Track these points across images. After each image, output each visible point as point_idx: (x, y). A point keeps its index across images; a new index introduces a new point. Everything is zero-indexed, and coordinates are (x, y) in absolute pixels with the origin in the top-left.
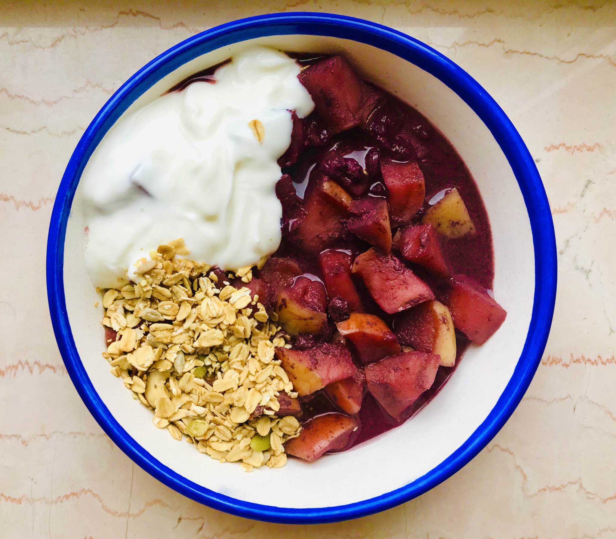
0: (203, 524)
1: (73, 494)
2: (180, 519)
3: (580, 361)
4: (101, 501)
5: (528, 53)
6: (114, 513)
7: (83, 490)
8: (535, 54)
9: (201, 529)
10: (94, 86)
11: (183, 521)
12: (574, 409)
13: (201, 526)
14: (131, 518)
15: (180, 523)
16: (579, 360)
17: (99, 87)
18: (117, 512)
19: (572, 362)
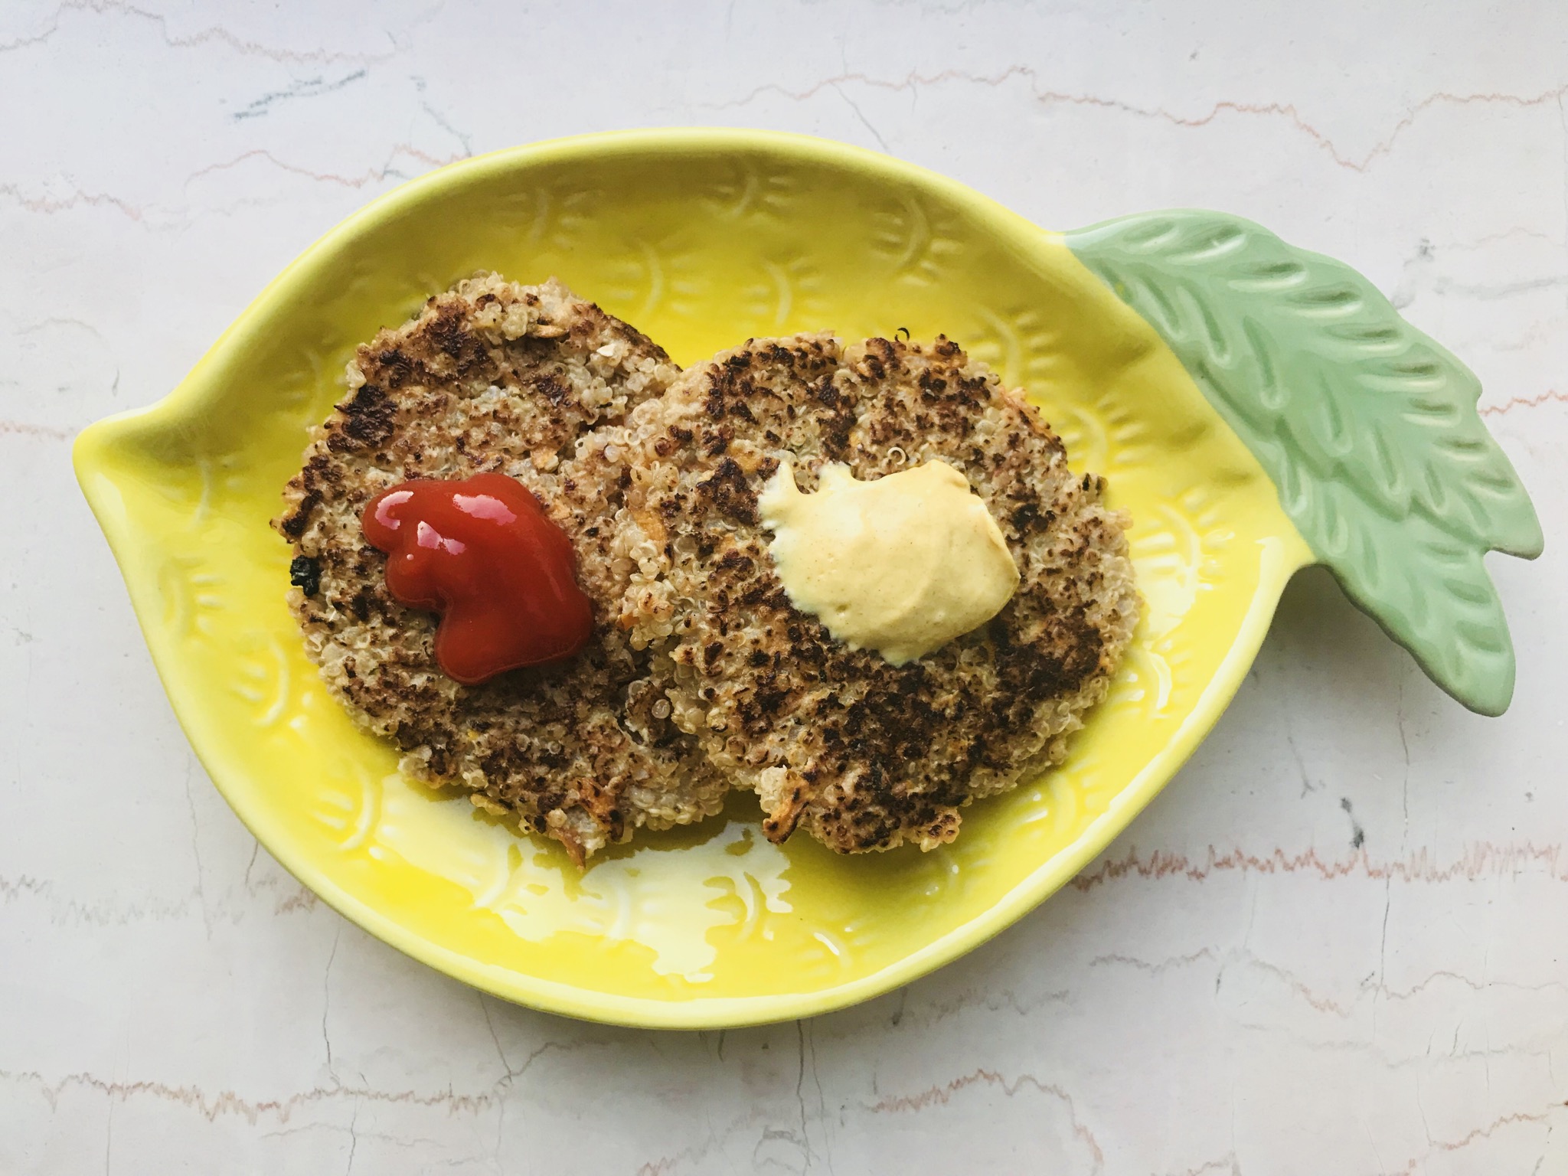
3: (1232, 862)
5: (1094, 101)
8: (1112, 103)
12: (1219, 981)
16: (1229, 859)
19: (1212, 866)
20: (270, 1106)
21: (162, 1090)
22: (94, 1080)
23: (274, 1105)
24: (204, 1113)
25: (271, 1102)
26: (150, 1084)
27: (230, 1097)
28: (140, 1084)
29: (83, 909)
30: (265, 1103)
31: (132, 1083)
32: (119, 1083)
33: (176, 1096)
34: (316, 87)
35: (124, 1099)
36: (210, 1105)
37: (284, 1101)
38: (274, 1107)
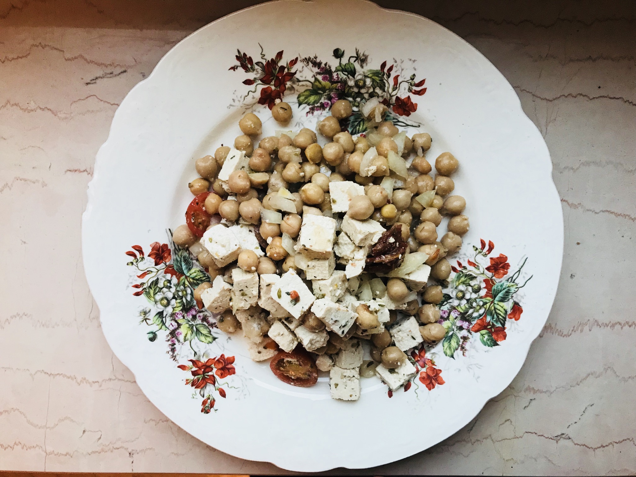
0: (101, 435)
1: (6, 411)
2: (84, 431)
4: (26, 417)
6: (36, 426)
7: (12, 409)
9: (100, 438)
10: (13, 105)
11: (86, 432)
13: (99, 437)
14: (48, 430)
15: (85, 434)
17: (17, 106)
18: (37, 425)
20: (96, 382)
21: (65, 376)
22: (45, 372)
23: (98, 382)
24: (77, 383)
25: (96, 381)
26: (62, 374)
27: (85, 379)
28: (58, 374)
29: (42, 323)
30: (95, 381)
31: (56, 373)
32: (53, 373)
33: (69, 378)
34: (111, 75)
35: (54, 378)
36: (79, 381)
37: (100, 381)
38: (97, 383)
